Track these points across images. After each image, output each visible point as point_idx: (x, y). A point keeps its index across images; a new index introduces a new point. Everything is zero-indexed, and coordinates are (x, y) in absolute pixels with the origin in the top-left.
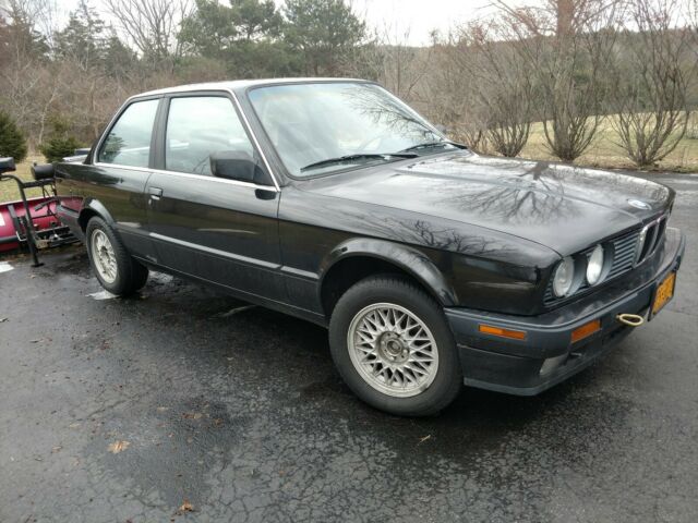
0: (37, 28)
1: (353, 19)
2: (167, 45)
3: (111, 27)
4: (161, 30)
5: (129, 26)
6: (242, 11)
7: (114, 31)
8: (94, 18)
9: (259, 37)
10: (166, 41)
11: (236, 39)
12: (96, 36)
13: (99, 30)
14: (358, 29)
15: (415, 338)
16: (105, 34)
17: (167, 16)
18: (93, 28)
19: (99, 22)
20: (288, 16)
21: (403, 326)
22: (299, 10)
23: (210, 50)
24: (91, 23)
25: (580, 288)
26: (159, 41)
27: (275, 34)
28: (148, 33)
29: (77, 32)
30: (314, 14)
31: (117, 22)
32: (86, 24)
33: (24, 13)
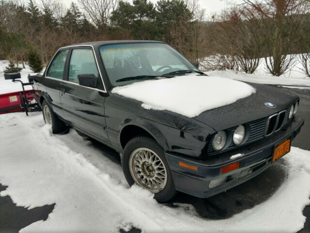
0: (54, 16)
1: (187, 10)
2: (106, 22)
3: (84, 15)
4: (104, 16)
5: (91, 14)
6: (138, 8)
7: (85, 17)
8: (77, 11)
9: (145, 19)
10: (106, 21)
11: (135, 20)
12: (77, 19)
13: (79, 16)
14: (190, 15)
15: (158, 167)
16: (82, 18)
17: (107, 10)
18: (76, 16)
19: (79, 13)
20: (159, 9)
21: (153, 159)
22: (163, 7)
23: (124, 24)
24: (76, 13)
25: (229, 147)
26: (103, 21)
27: (153, 17)
28: (99, 17)
29: (70, 17)
30: (170, 8)
31: (86, 13)
32: (74, 14)
33: (49, 10)
